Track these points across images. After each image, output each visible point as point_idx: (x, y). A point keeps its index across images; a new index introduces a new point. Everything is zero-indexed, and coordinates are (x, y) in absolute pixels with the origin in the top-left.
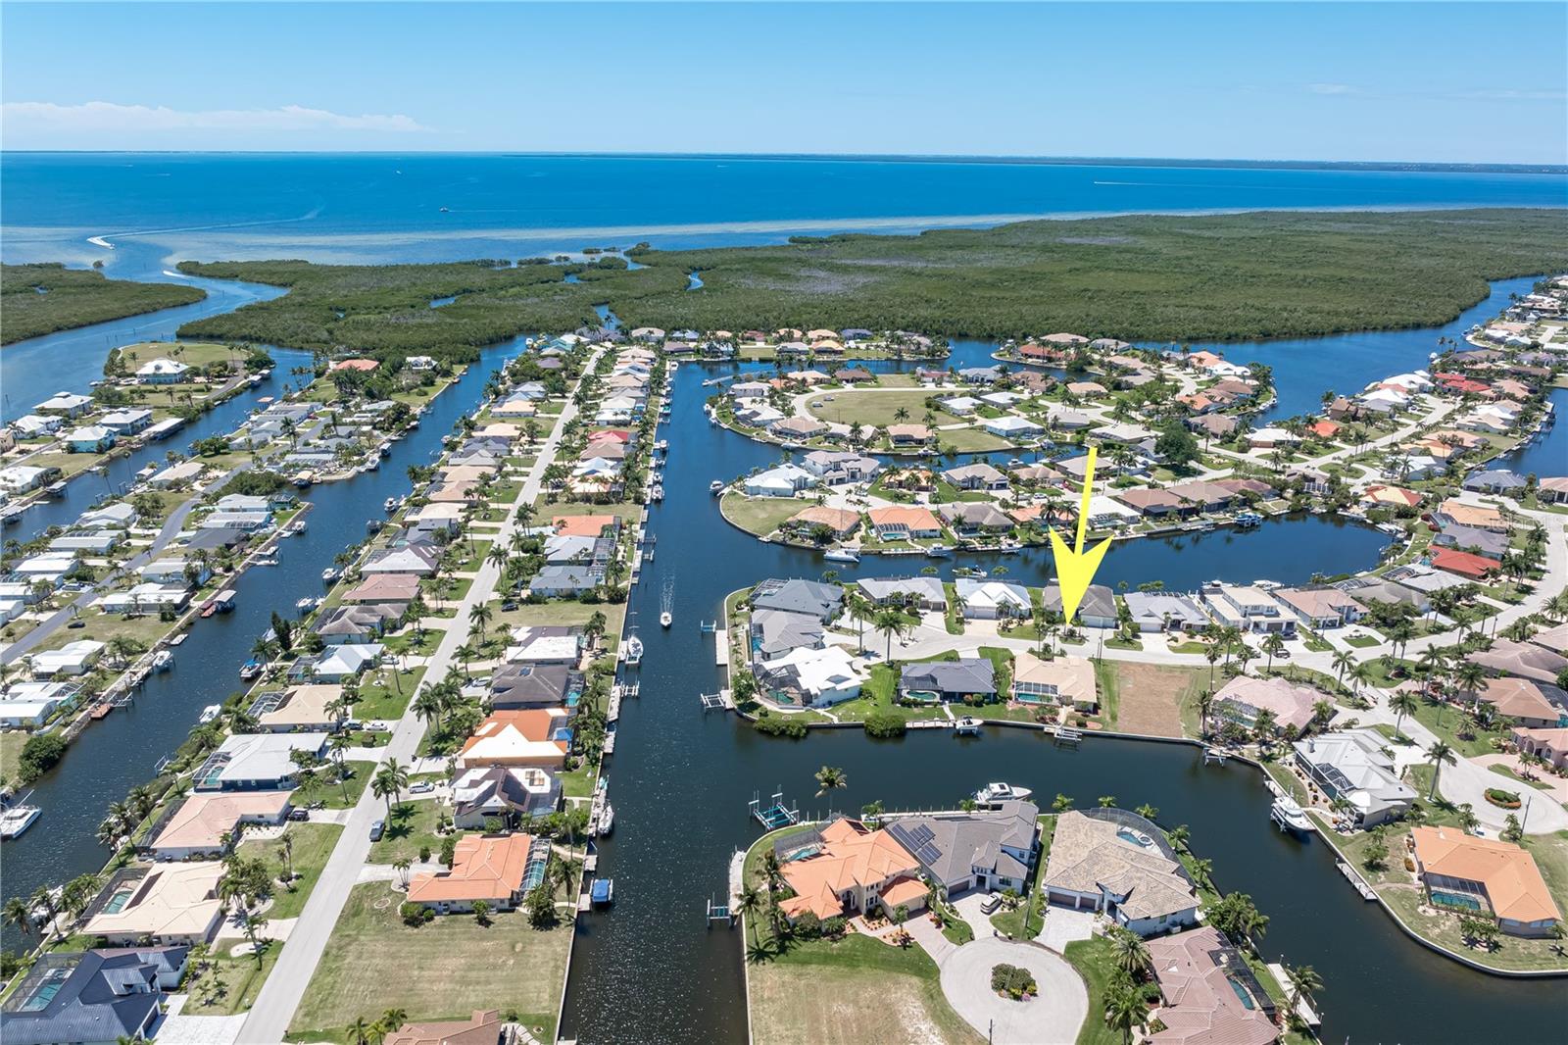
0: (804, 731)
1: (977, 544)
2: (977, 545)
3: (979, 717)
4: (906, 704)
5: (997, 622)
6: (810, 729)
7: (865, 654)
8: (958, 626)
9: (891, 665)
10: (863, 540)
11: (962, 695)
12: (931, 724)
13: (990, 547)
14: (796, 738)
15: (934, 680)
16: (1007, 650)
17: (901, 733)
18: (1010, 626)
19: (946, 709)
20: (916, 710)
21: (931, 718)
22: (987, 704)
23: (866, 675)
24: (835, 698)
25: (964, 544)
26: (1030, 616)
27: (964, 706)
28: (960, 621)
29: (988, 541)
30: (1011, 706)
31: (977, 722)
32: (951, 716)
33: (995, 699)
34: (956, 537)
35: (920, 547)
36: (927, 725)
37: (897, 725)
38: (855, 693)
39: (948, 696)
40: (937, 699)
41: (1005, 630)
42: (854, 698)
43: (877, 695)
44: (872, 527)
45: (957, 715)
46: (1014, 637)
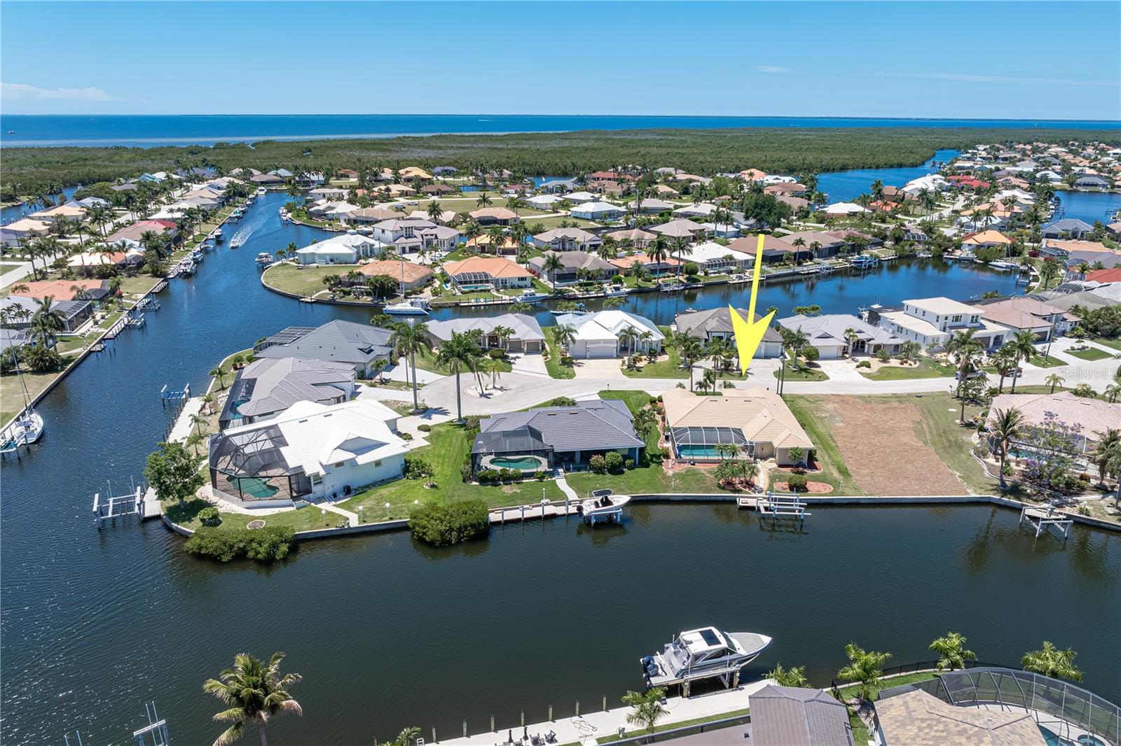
0: (284, 548)
1: (576, 291)
2: (577, 293)
3: (622, 492)
4: (489, 480)
5: (620, 361)
6: (297, 543)
7: (425, 412)
8: (565, 369)
9: (463, 423)
10: (435, 293)
11: (586, 455)
12: (537, 512)
13: (593, 294)
14: (268, 562)
15: (537, 435)
16: (641, 392)
17: (481, 533)
18: (638, 365)
19: (561, 482)
20: (507, 489)
21: (534, 500)
22: (631, 468)
23: (420, 441)
24: (356, 480)
25: (560, 292)
26: (663, 351)
27: (592, 475)
28: (567, 362)
29: (589, 288)
30: (670, 468)
31: (620, 500)
32: (572, 495)
33: (641, 459)
34: (551, 286)
35: (507, 297)
36: (528, 514)
37: (471, 518)
38: (397, 468)
39: (563, 460)
40: (544, 466)
41: (632, 369)
42: (394, 479)
43: (436, 469)
44: (447, 282)
45: (581, 491)
46: (646, 377)
